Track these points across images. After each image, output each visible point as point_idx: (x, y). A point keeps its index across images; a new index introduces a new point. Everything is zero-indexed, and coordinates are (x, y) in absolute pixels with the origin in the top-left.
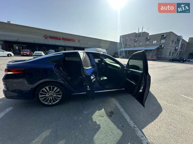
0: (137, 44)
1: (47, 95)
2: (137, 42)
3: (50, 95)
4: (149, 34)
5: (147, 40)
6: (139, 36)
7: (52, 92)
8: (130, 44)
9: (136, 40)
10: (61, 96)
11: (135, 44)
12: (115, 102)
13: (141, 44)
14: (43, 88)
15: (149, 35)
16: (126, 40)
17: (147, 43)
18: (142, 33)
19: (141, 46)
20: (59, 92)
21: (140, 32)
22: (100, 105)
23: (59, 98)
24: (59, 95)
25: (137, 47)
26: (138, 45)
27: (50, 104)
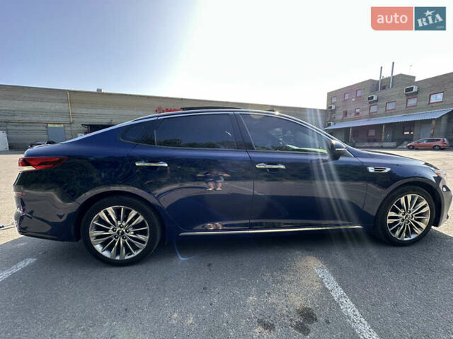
0: (378, 108)
1: (111, 232)
2: (378, 103)
3: (118, 232)
4: (414, 77)
5: (410, 93)
6: (384, 88)
7: (124, 224)
8: (358, 111)
9: (375, 98)
10: (148, 237)
11: (374, 109)
12: (318, 271)
13: (390, 107)
14: (100, 211)
15: (416, 80)
16: (345, 100)
17: (412, 102)
18: (393, 77)
19: (391, 114)
20: (142, 224)
21: (385, 77)
22: (265, 279)
23: (143, 242)
24: (144, 233)
25: (381, 115)
26: (382, 110)
27: (118, 258)
